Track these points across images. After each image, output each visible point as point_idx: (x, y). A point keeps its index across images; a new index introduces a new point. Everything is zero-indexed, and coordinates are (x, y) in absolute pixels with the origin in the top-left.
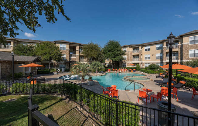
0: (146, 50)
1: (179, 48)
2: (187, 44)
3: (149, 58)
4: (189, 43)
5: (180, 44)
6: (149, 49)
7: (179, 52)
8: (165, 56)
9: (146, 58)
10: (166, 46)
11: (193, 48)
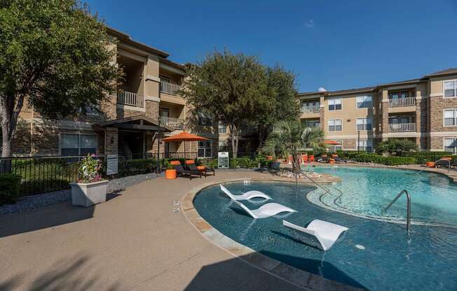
0: (331, 108)
1: (418, 105)
2: (440, 98)
3: (339, 128)
4: (443, 94)
5: (419, 97)
6: (340, 105)
7: (419, 114)
8: (387, 122)
9: (332, 128)
10: (388, 100)
11: (451, 105)
